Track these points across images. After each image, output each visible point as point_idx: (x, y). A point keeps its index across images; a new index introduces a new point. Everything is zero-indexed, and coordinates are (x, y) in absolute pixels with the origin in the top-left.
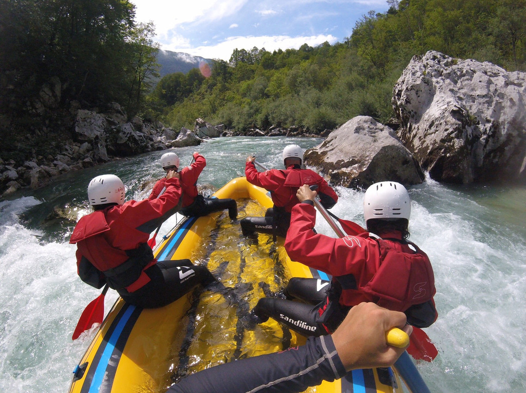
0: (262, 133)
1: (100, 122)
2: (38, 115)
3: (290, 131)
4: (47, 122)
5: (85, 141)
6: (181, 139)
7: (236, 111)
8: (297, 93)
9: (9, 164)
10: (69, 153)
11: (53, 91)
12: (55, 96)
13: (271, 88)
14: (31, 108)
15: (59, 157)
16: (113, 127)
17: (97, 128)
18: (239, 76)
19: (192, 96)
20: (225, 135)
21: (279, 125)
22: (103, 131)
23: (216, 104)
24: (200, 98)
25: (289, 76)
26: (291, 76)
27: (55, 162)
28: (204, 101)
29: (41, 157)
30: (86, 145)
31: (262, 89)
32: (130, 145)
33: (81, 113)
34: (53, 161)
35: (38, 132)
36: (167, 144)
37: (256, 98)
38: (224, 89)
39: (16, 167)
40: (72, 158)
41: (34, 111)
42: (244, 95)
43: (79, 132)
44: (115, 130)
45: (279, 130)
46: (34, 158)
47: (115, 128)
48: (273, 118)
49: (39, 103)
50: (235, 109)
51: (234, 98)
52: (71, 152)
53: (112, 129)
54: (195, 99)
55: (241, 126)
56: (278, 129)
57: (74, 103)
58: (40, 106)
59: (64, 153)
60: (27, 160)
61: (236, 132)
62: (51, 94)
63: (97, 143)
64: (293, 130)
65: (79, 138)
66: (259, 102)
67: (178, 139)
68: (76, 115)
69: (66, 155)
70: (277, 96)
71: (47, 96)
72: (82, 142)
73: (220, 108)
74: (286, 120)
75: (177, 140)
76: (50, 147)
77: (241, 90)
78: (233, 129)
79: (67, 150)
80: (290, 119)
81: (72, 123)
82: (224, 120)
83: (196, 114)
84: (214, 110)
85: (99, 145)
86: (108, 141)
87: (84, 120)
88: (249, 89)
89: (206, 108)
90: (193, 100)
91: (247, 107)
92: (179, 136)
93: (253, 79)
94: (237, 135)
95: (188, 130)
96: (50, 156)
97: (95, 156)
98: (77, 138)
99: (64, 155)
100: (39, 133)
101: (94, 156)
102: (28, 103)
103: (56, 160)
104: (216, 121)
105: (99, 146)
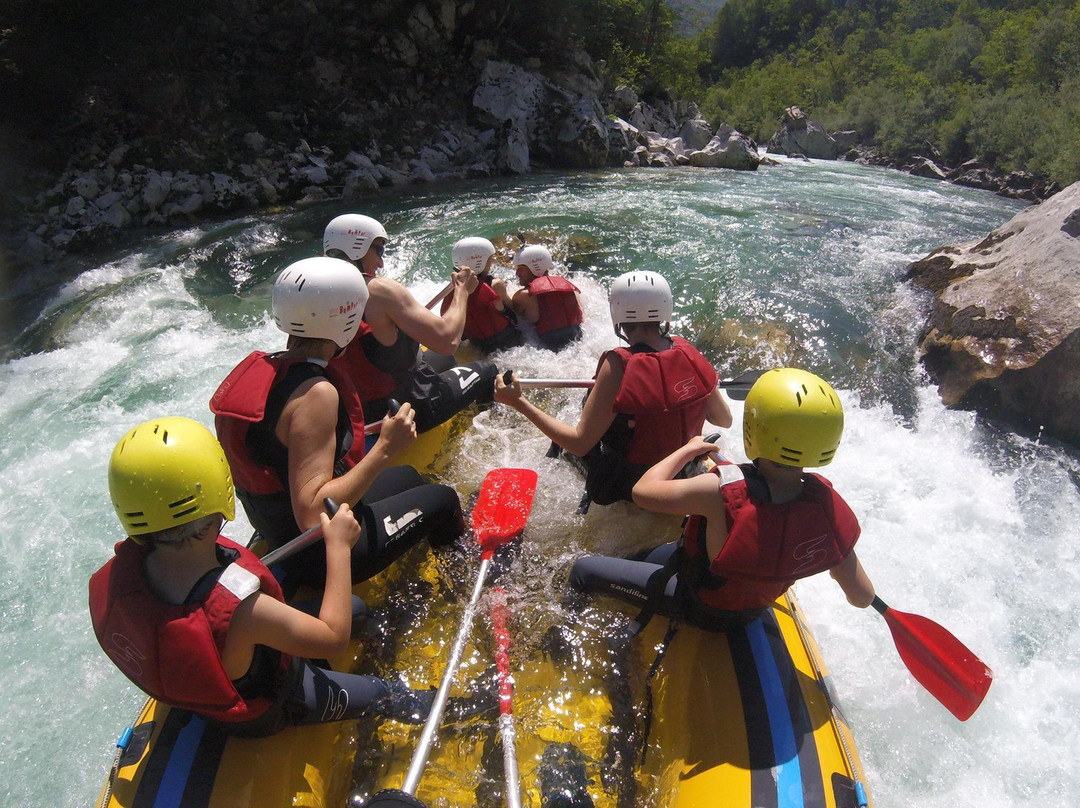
0: (939, 172)
1: (530, 90)
2: (401, 64)
3: (1009, 184)
4: (420, 79)
5: (490, 127)
6: (712, 150)
7: (890, 102)
8: (1055, 81)
9: (319, 154)
10: (450, 149)
11: (436, 20)
12: (442, 30)
13: (989, 57)
14: (388, 50)
15: (426, 151)
16: (555, 104)
17: (522, 104)
18: (914, 14)
19: (794, 51)
20: (852, 158)
21: (990, 159)
22: (534, 109)
23: (848, 77)
24: (811, 59)
25: (1036, 31)
26: (1042, 33)
27: (414, 161)
28: (819, 67)
29: (389, 147)
30: (489, 135)
31: (964, 57)
32: (585, 147)
33: (491, 69)
34: (410, 159)
35: (393, 97)
36: (680, 156)
37: (945, 79)
38: (871, 44)
39: (331, 160)
40: (451, 159)
41: (394, 56)
42: (919, 66)
43: (481, 107)
44: (557, 111)
45: (982, 175)
46: (371, 147)
47: (559, 107)
48: (979, 139)
49: (406, 40)
50: (888, 97)
51: (892, 67)
52: (454, 146)
53: (553, 109)
54: (801, 60)
55: (897, 142)
56: (979, 170)
57: (484, 47)
58: (407, 46)
59: (438, 145)
60: (357, 149)
61: (881, 156)
62: (431, 25)
63: (506, 135)
64: (1015, 182)
65: (480, 120)
66: (951, 89)
67: (707, 149)
68: (481, 71)
69: (441, 150)
70: (1003, 82)
71: (424, 30)
72: (483, 128)
73: (855, 88)
74: (1009, 148)
75: (704, 151)
76: (414, 129)
77: (914, 50)
78: (875, 149)
79: (446, 140)
80: (1019, 150)
81: (470, 87)
82: (858, 120)
83: (795, 97)
84: (839, 93)
85: (510, 139)
86: (540, 132)
87: (497, 82)
88: (933, 51)
89: (820, 82)
90: (795, 61)
91: (918, 100)
92: (711, 142)
93: (949, 25)
94: (883, 164)
95: (736, 133)
96: (408, 149)
97: (499, 162)
98: (476, 119)
99: (438, 149)
100: (397, 101)
101: (495, 162)
102: (383, 41)
103: (418, 157)
104: (836, 120)
105: (510, 143)
